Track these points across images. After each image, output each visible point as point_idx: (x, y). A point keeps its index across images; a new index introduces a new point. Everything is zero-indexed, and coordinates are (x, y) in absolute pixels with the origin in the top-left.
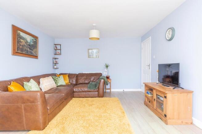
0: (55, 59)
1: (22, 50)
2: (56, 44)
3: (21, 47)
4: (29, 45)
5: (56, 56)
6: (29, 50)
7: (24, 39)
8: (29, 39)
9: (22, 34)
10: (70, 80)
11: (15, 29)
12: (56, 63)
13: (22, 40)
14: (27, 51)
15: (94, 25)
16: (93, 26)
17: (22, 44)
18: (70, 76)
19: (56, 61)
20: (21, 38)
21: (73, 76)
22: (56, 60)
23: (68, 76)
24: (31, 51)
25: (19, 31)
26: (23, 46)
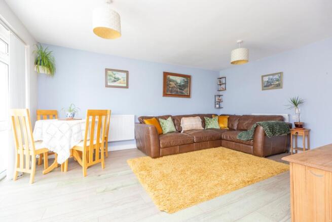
0: (219, 96)
1: (171, 91)
2: (220, 77)
3: (170, 89)
4: (180, 86)
5: (221, 93)
6: (178, 90)
7: (173, 81)
8: (179, 80)
9: (172, 77)
10: (228, 124)
11: (166, 74)
12: (220, 102)
13: (171, 83)
14: (177, 91)
15: (239, 41)
16: (238, 43)
17: (171, 86)
18: (231, 118)
19: (219, 99)
20: (171, 81)
21: (235, 119)
22: (221, 98)
23: (228, 118)
24: (181, 91)
25: (169, 76)
26: (172, 88)
